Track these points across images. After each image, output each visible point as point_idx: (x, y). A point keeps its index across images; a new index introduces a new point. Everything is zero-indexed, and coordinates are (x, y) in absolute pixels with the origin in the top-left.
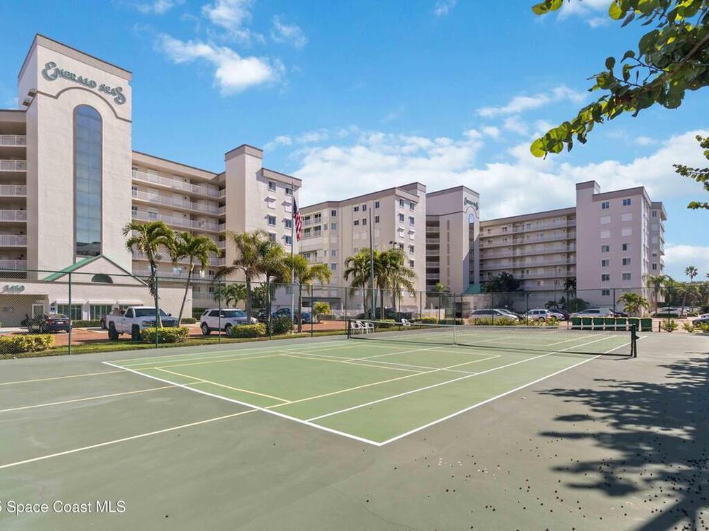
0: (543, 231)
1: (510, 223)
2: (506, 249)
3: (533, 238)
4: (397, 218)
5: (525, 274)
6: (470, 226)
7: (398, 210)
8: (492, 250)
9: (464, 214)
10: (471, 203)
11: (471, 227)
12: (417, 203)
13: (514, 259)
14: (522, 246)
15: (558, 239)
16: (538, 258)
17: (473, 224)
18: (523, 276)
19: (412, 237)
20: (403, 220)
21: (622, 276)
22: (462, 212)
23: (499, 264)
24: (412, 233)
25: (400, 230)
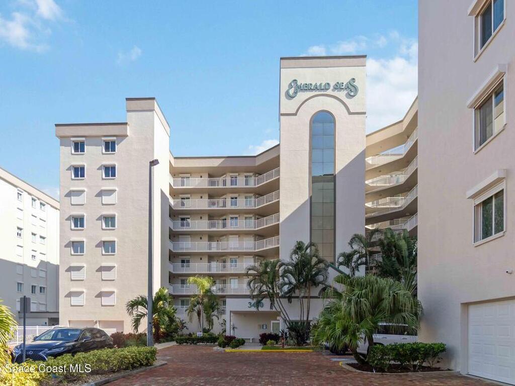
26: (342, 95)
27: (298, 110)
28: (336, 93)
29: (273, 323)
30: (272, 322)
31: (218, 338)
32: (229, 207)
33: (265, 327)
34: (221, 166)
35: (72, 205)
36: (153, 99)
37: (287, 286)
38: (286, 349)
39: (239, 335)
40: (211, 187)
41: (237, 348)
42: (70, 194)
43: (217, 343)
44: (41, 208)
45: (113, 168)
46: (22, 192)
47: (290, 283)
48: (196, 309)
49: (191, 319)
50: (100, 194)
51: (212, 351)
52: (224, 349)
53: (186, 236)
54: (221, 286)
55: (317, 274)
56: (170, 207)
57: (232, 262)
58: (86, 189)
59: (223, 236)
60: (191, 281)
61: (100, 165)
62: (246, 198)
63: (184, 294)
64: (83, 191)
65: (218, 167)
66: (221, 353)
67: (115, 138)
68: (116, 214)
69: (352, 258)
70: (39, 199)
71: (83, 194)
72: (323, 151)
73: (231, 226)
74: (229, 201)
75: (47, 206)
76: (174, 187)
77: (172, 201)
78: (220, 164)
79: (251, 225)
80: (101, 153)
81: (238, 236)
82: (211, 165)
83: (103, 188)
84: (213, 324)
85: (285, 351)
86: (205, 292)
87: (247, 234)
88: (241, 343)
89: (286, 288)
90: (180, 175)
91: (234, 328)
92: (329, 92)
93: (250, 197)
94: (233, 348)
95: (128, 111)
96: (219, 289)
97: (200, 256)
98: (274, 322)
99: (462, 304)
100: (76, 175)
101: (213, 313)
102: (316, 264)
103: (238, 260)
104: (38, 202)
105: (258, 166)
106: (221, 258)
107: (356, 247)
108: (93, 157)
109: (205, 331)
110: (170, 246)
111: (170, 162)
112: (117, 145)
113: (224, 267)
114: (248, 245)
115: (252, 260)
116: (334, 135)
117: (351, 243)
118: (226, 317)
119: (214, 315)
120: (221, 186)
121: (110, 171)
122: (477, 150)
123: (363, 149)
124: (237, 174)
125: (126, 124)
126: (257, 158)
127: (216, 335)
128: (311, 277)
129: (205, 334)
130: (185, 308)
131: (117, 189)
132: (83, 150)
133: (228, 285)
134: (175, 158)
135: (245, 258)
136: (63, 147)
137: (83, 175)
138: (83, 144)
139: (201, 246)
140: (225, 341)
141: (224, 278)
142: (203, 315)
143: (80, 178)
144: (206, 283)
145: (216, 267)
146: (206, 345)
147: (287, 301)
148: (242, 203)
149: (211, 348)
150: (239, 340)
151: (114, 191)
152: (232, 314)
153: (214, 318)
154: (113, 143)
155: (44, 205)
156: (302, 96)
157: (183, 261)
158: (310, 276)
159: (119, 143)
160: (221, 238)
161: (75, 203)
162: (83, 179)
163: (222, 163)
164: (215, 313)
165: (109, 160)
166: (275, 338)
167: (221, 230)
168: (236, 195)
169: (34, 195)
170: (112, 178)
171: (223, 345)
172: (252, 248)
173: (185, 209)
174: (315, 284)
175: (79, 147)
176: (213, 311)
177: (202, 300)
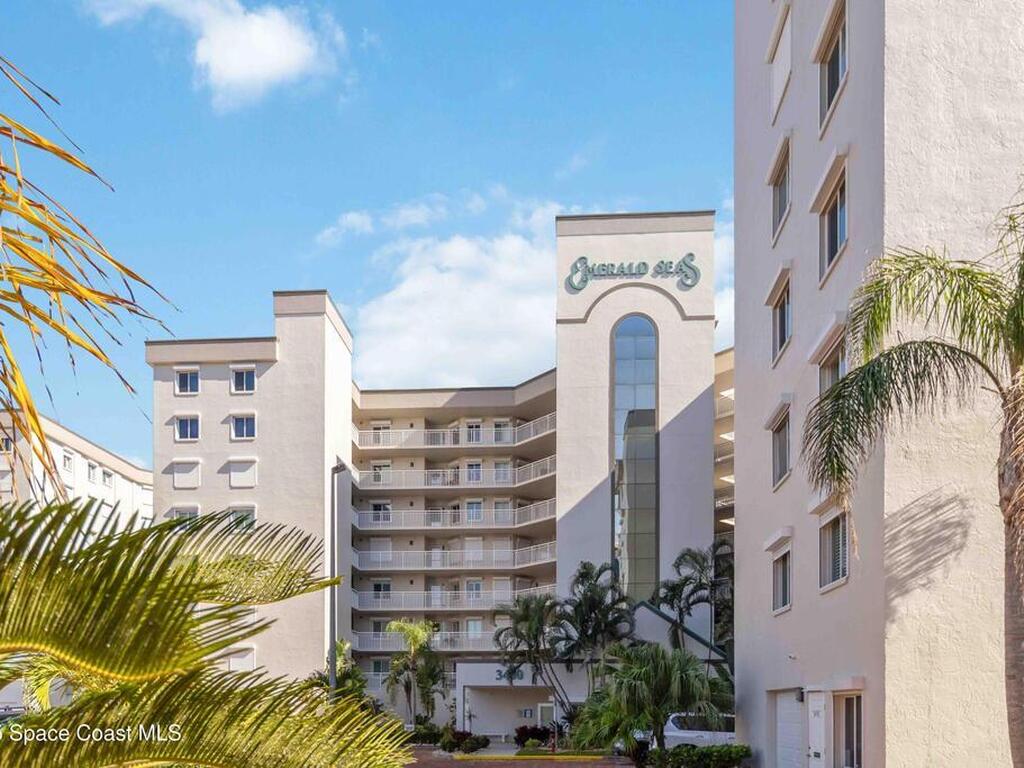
26: (670, 283)
27: (589, 312)
28: (659, 281)
29: (542, 708)
30: (540, 705)
31: (442, 735)
32: (465, 484)
33: (528, 715)
34: (448, 406)
35: (175, 489)
36: (323, 292)
37: (563, 643)
38: (558, 755)
39: (478, 730)
40: (430, 447)
41: (474, 753)
42: (171, 469)
43: (439, 744)
44: (104, 480)
45: (250, 420)
46: (71, 454)
47: (568, 638)
48: (402, 678)
49: (393, 699)
50: (227, 468)
51: (430, 758)
52: (452, 754)
53: (381, 539)
54: (448, 634)
55: (617, 621)
56: (353, 485)
57: (470, 588)
58: (201, 460)
59: (452, 538)
60: (393, 628)
61: (227, 415)
62: (497, 465)
63: (381, 649)
64: (196, 464)
65: (443, 409)
66: (445, 761)
67: (254, 366)
68: (256, 505)
69: (681, 592)
70: (101, 464)
71: (195, 469)
72: (635, 389)
73: (469, 519)
74: (464, 472)
75: (116, 478)
76: (360, 448)
77: (356, 475)
78: (448, 403)
79: (506, 517)
80: (227, 392)
81: (481, 538)
82: (431, 405)
83: (232, 458)
84: (433, 708)
85: (556, 757)
86: (419, 650)
87: (499, 534)
88: (483, 743)
89: (561, 646)
90: (373, 423)
91: (470, 717)
92: (647, 279)
93: (506, 463)
94: (466, 751)
95: (277, 315)
96: (446, 640)
97: (410, 577)
98: (544, 705)
99: (767, 691)
100: (183, 434)
101: (434, 687)
102: (614, 602)
103: (481, 583)
104: (99, 471)
105: (520, 406)
106: (450, 580)
107: (686, 571)
108: (215, 400)
109: (419, 720)
110: (354, 559)
111: (353, 401)
112: (258, 377)
113: (456, 597)
114: (503, 555)
115: (509, 584)
116: (656, 359)
117: (677, 565)
118: (457, 693)
119: (437, 691)
120: (449, 445)
121: (244, 426)
122: (777, 486)
123: (709, 384)
124: (480, 420)
125: (273, 339)
126: (516, 391)
127: (441, 728)
128: (606, 626)
129: (419, 726)
130: (382, 676)
131: (257, 459)
132: (195, 388)
133: (462, 633)
134: (362, 392)
135: (495, 582)
136: (160, 382)
137: (195, 435)
138: (195, 376)
139: (412, 559)
140: (453, 740)
141: (455, 619)
142: (416, 691)
143: (189, 439)
144: (420, 632)
145: (439, 599)
146: (422, 748)
147: (565, 669)
148: (490, 477)
149: (429, 752)
150: (477, 739)
151: (253, 462)
152: (467, 690)
153: (437, 696)
154: (251, 374)
155: (110, 476)
156: (597, 286)
157: (377, 588)
158: (603, 625)
159: (261, 375)
160: (450, 542)
161: (180, 486)
162: (196, 442)
163: (451, 400)
164: (438, 686)
165: (242, 406)
166: (542, 734)
167: (449, 527)
168: (478, 460)
169: (92, 459)
170: (248, 438)
171: (450, 747)
172: (507, 562)
173: (381, 488)
174: (615, 636)
175: (188, 382)
176: (434, 683)
177: (414, 662)
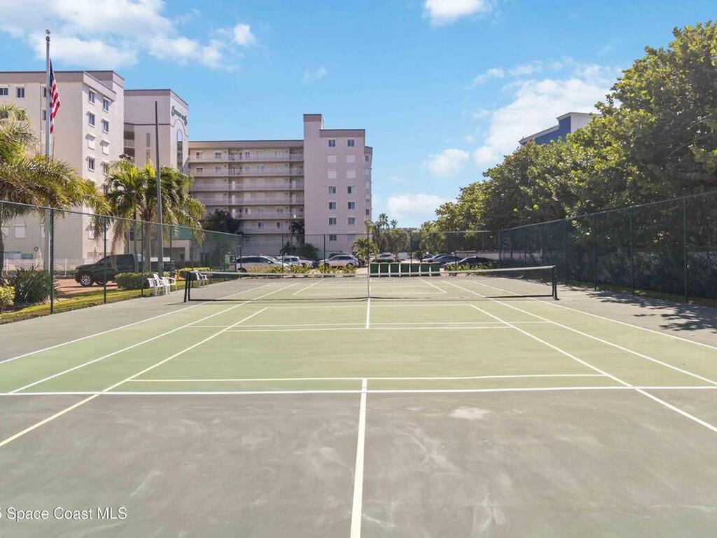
0: (265, 162)
1: (225, 149)
2: (221, 181)
3: (252, 171)
4: (86, 119)
5: (244, 213)
6: (178, 145)
7: (87, 107)
8: (202, 180)
9: (171, 128)
10: (179, 115)
11: (180, 147)
12: (112, 101)
13: (230, 193)
14: (239, 179)
15: (282, 175)
16: (258, 194)
17: (181, 142)
18: (240, 216)
19: (106, 150)
20: (93, 124)
21: (347, 220)
22: (169, 124)
23: (212, 199)
24: (107, 144)
25: (90, 137)
35: (89, 147)
50: (102, 144)
64: (94, 138)
67: (109, 100)
83: (104, 139)
131: (110, 143)
162: (94, 127)
170: (107, 132)
175: (91, 97)
